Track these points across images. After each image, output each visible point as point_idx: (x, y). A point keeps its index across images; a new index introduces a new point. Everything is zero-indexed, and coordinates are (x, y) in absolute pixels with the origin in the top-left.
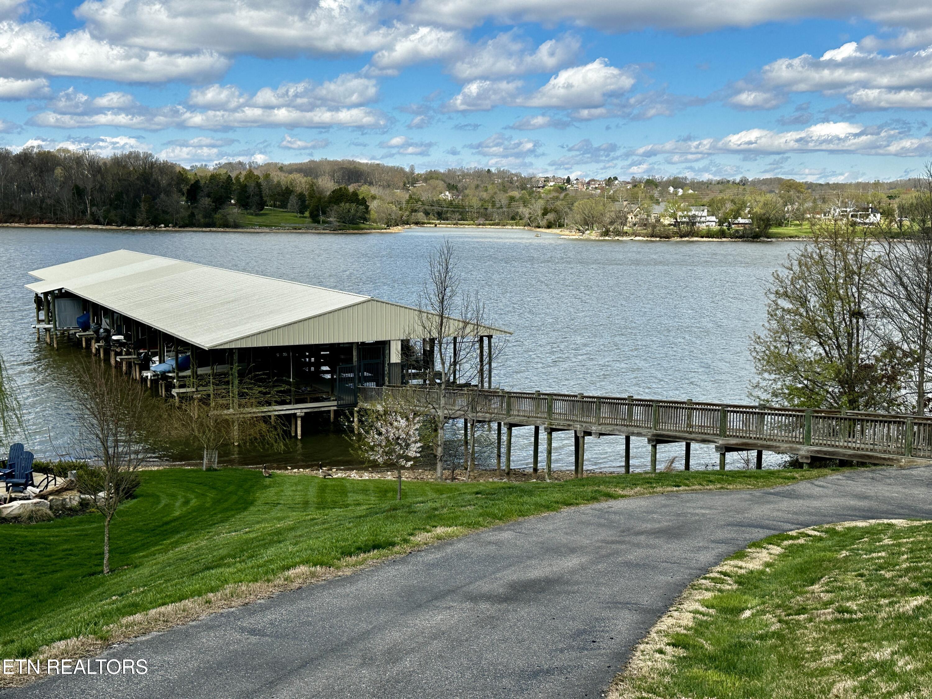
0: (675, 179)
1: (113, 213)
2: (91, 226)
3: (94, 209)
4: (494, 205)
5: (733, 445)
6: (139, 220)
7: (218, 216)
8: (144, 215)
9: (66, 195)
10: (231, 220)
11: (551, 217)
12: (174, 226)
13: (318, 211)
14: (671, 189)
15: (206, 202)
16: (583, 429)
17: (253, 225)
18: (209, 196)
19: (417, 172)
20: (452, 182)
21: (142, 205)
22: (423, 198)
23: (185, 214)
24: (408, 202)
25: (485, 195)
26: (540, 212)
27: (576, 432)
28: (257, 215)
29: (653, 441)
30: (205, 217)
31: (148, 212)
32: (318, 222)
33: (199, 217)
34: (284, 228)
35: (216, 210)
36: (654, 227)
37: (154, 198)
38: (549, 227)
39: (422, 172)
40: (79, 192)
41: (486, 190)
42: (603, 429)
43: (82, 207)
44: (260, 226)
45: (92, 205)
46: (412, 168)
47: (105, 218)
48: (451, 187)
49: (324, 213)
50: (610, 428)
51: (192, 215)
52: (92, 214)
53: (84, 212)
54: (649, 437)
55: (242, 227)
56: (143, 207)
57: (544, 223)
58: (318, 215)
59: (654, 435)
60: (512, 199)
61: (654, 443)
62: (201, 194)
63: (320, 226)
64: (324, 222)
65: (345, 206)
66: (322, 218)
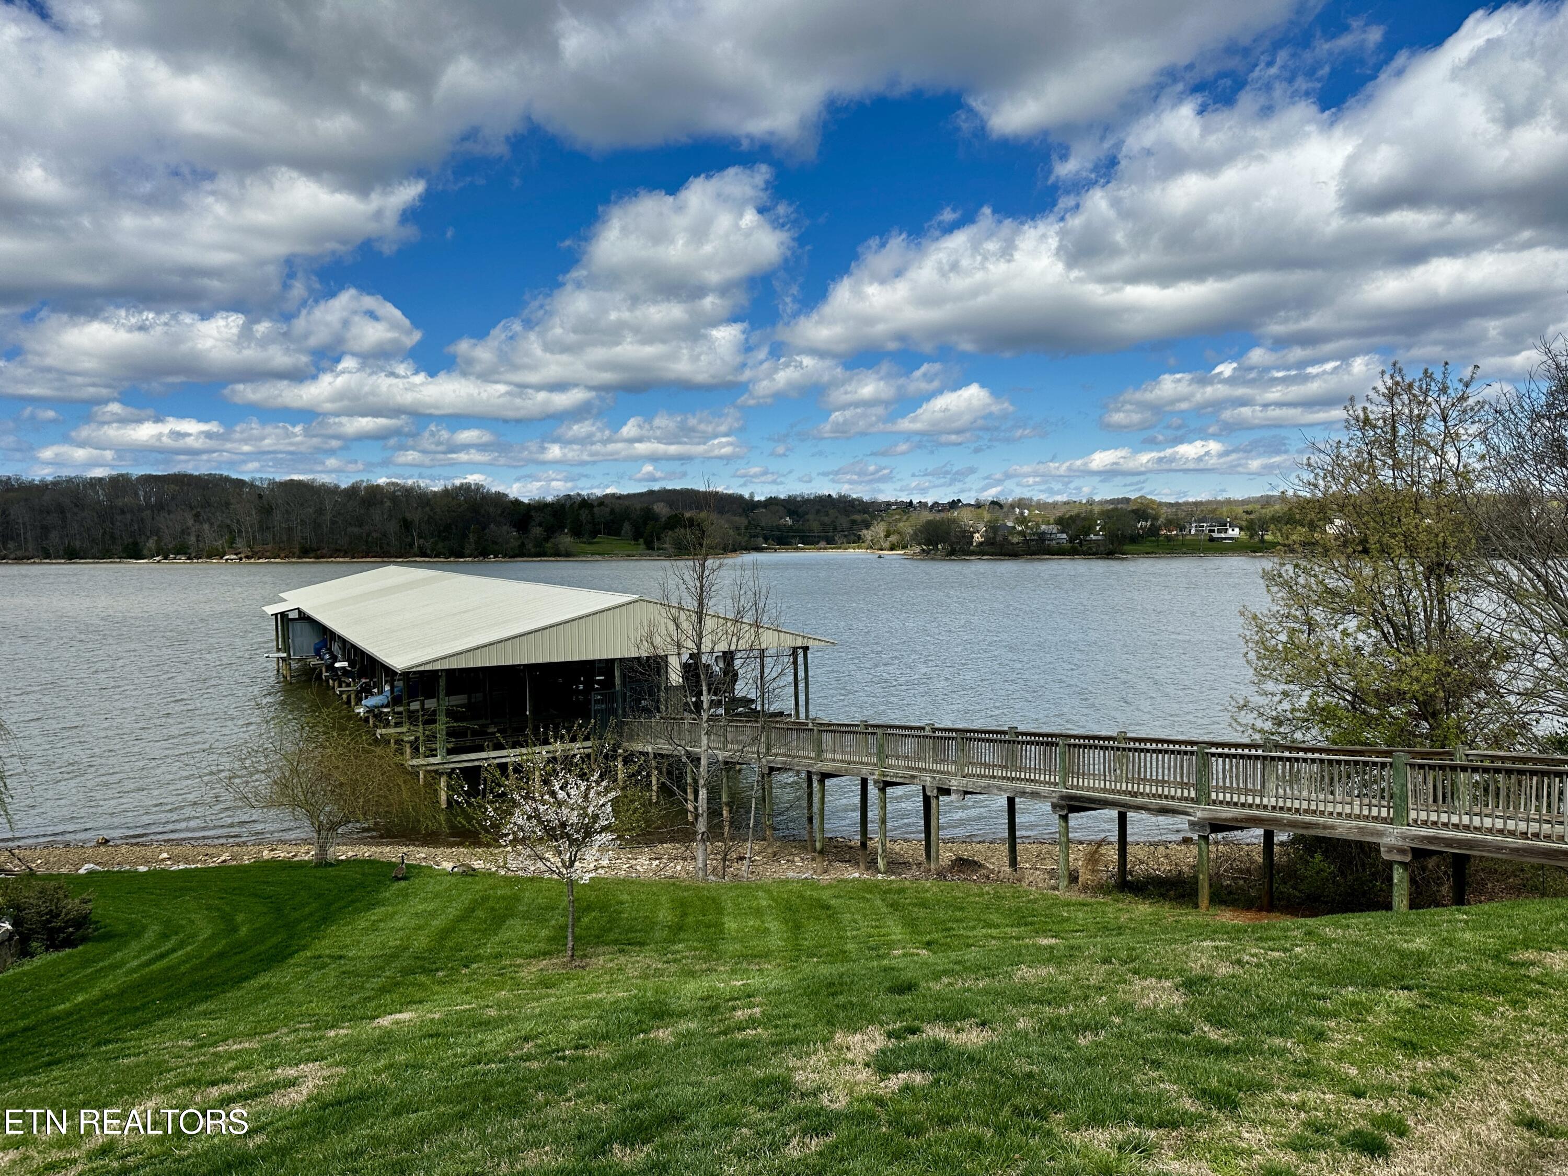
0: (1021, 500)
1: (440, 545)
2: (418, 559)
3: (421, 541)
4: (835, 529)
5: (1225, 820)
6: (467, 552)
7: (549, 545)
8: (473, 546)
9: (393, 527)
10: (562, 548)
11: (894, 538)
12: (504, 557)
13: (652, 536)
14: (1017, 510)
15: (537, 531)
16: (935, 784)
17: (585, 554)
18: (540, 525)
19: (756, 499)
20: (792, 508)
21: (471, 535)
22: (763, 524)
23: (515, 544)
24: (746, 528)
25: (826, 519)
26: (882, 534)
27: (924, 787)
28: (590, 543)
29: (1062, 808)
30: (535, 546)
31: (476, 543)
32: (653, 549)
33: (530, 546)
34: (617, 555)
35: (547, 539)
36: (1002, 545)
37: (484, 529)
38: (892, 549)
39: (763, 498)
40: (406, 525)
41: (827, 515)
42: (969, 784)
43: (409, 540)
44: (592, 554)
45: (420, 537)
46: (752, 495)
47: (432, 550)
48: (791, 513)
49: (658, 539)
50: (983, 782)
51: (523, 544)
52: (419, 546)
53: (411, 545)
54: (1055, 800)
55: (574, 556)
56: (472, 538)
57: (887, 545)
58: (652, 542)
59: (1062, 798)
60: (854, 522)
61: (1064, 812)
62: (533, 523)
63: (655, 553)
64: (659, 549)
65: (680, 531)
66: (656, 545)
